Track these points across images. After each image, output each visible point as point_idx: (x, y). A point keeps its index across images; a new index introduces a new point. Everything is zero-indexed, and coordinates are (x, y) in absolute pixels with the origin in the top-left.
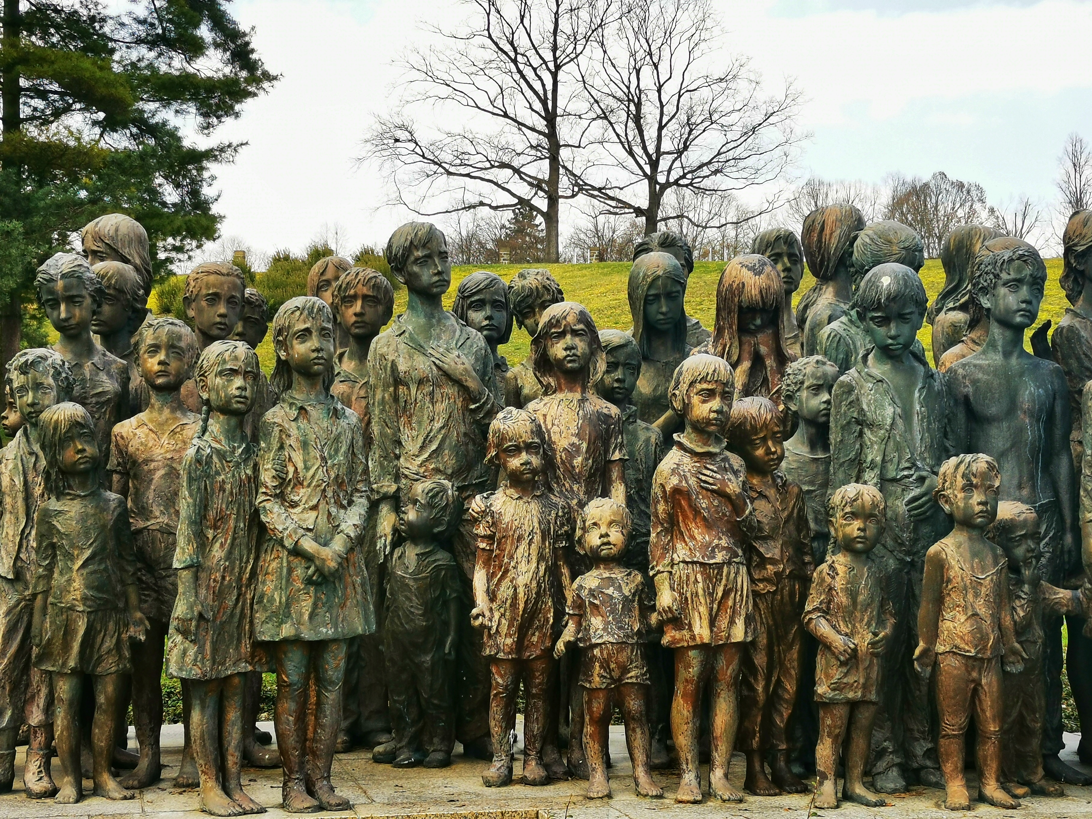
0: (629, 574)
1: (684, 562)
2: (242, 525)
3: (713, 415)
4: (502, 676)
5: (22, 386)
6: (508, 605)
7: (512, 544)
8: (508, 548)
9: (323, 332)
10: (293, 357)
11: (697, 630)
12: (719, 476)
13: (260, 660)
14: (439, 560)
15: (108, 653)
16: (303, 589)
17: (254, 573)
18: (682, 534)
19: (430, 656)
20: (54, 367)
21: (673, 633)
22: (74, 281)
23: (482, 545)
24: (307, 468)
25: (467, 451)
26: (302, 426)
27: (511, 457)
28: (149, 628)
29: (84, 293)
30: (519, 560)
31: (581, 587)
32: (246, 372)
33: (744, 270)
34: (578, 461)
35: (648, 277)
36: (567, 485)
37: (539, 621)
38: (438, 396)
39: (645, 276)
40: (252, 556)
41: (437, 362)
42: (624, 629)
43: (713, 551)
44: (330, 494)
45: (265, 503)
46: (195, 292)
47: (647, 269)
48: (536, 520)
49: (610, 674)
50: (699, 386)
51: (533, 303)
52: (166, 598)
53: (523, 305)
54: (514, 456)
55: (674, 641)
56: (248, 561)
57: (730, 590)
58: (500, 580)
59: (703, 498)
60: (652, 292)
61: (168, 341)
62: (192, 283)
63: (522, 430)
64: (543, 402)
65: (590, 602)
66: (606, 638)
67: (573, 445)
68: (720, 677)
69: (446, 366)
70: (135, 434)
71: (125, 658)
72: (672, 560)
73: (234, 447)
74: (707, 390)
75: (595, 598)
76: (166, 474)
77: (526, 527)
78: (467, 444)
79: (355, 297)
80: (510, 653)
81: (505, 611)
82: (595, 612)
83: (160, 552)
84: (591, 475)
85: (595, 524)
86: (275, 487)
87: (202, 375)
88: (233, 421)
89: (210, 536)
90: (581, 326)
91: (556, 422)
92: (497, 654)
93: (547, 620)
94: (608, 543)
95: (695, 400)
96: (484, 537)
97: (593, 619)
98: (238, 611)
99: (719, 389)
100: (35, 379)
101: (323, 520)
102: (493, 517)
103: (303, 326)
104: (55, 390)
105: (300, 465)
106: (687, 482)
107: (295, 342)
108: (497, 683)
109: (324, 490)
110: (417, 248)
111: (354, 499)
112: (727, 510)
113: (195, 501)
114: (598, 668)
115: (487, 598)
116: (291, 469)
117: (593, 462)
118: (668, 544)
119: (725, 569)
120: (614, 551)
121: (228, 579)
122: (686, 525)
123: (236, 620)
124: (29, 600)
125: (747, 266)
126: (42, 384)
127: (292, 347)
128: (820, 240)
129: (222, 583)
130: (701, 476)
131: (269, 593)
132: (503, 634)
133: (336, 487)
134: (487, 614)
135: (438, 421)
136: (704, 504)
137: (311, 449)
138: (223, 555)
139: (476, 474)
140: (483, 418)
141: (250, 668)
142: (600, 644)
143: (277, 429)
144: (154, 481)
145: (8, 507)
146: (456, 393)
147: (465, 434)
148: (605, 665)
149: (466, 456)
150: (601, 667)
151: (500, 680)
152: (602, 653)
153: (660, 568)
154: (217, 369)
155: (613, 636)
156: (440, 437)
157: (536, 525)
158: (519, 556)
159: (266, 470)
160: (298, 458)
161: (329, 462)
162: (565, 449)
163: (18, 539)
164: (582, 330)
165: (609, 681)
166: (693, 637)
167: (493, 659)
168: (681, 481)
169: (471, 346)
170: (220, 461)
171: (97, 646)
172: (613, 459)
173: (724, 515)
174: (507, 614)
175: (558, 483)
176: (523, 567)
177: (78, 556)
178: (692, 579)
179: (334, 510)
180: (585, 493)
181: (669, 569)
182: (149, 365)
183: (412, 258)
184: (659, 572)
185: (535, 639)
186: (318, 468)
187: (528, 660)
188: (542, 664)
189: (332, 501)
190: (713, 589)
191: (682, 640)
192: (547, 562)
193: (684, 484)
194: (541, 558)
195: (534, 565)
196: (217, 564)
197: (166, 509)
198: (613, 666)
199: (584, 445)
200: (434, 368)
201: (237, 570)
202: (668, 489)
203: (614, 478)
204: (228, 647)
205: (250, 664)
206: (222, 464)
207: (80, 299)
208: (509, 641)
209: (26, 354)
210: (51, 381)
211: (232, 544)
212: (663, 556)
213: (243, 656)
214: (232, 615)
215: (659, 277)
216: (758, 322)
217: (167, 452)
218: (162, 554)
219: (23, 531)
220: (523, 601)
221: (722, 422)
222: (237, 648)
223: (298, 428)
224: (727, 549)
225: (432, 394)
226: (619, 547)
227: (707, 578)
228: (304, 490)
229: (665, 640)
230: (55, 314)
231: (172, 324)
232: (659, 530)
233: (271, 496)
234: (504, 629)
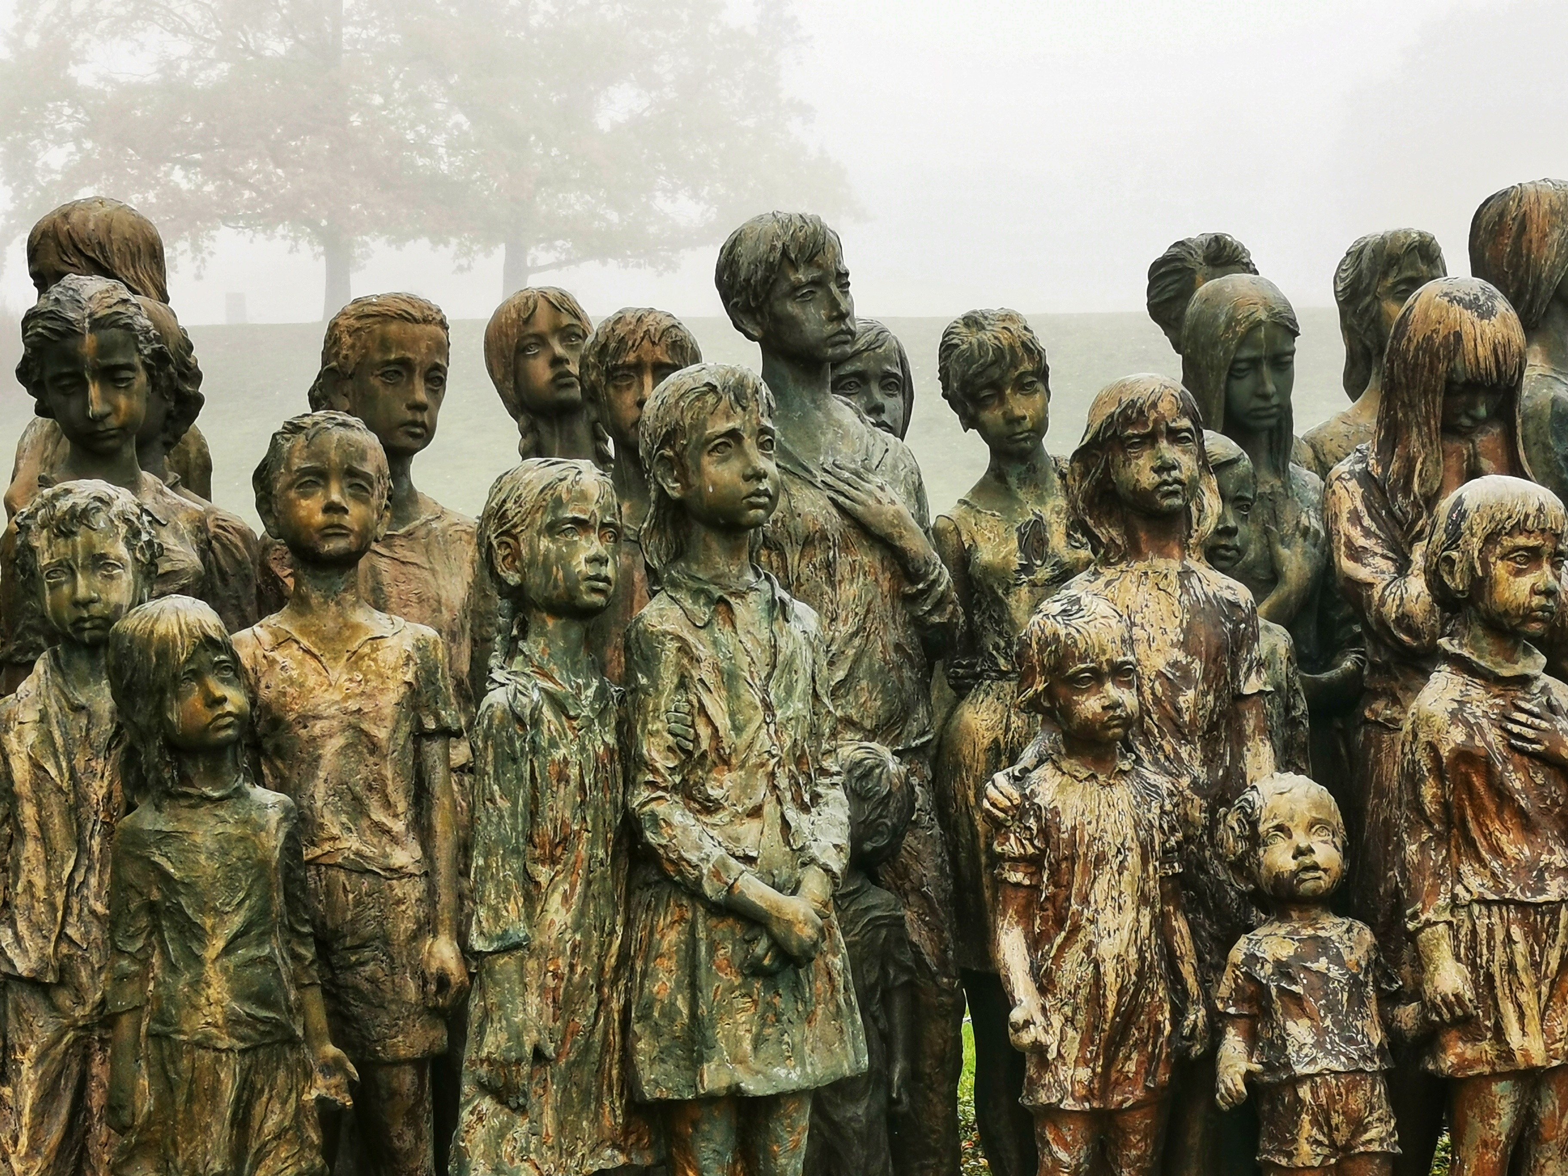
0: (1349, 930)
1: (1483, 901)
2: (601, 853)
3: (1536, 600)
4: (1066, 1147)
5: (60, 563)
6: (1080, 999)
7: (1085, 871)
8: (1078, 880)
9: (761, 439)
10: (700, 492)
11: (1514, 1038)
12: (1544, 725)
13: (639, 1139)
14: (874, 907)
15: (277, 1137)
16: (740, 986)
17: (624, 958)
18: (1471, 843)
19: (864, 1104)
20: (127, 521)
21: (1460, 1047)
22: (117, 334)
23: (1017, 877)
24: (738, 729)
25: (900, 678)
26: (722, 639)
27: (1082, 692)
28: (356, 1076)
29: (136, 360)
30: (1101, 905)
31: (1252, 959)
32: (603, 525)
33: (1457, 308)
34: (1187, 698)
35: (1238, 322)
36: (1167, 748)
37: (1140, 1029)
38: (843, 569)
39: (1232, 321)
40: (619, 919)
41: (841, 499)
42: (1356, 1043)
43: (1541, 878)
44: (783, 782)
45: (653, 806)
46: (354, 357)
47: (1235, 308)
48: (1128, 822)
49: (1329, 1136)
50: (1507, 542)
51: (1001, 377)
52: (357, 1011)
53: (982, 381)
54: (1087, 690)
55: (1464, 1064)
56: (613, 932)
58: (1061, 948)
59: (1516, 770)
60: (1246, 353)
61: (342, 463)
62: (347, 339)
63: (1105, 638)
64: (1102, 581)
65: (1280, 989)
66: (1324, 1063)
67: (1175, 665)
68: (1545, 1132)
69: (859, 508)
70: (272, 662)
71: (312, 1146)
72: (1454, 897)
73: (578, 686)
74: (1526, 548)
75: (1293, 981)
76: (348, 746)
77: (1108, 838)
78: (900, 667)
79: (637, 368)
80: (1085, 1098)
81: (1074, 1012)
82: (1294, 1009)
83: (344, 912)
84: (1213, 726)
85: (1280, 828)
86: (672, 770)
87: (506, 533)
88: (575, 632)
89: (543, 880)
90: (1185, 423)
91: (1138, 619)
92: (1061, 1101)
93: (1157, 1028)
94: (1315, 867)
95: (1500, 569)
96: (1024, 859)
97: (1290, 1025)
98: (597, 1037)
99: (1549, 547)
100: (90, 546)
101: (773, 836)
102: (1038, 819)
103: (724, 426)
104: (130, 568)
105: (723, 722)
106: (1483, 737)
107: (706, 460)
108: (1057, 1162)
109: (772, 775)
110: (794, 265)
111: (819, 789)
112: (1561, 792)
113: (515, 804)
114: (1307, 1126)
115: (1032, 987)
116: (704, 731)
117: (1216, 699)
118: (1442, 866)
119: (1564, 914)
120: (1325, 882)
121: (579, 969)
122: (1481, 825)
123: (594, 1057)
124: (84, 1027)
125: (1460, 301)
126: (104, 556)
127: (699, 469)
128: (1516, 251)
129: (569, 980)
130: (1510, 726)
131: (664, 996)
132: (1071, 1059)
133: (793, 767)
134: (1039, 1018)
135: (845, 622)
136: (1516, 781)
137: (743, 689)
138: (569, 919)
139: (915, 727)
140: (930, 613)
141: (621, 1159)
142: (1310, 1076)
143: (670, 647)
144: (324, 762)
145: (31, 827)
146: (878, 565)
147: (898, 647)
148: (1322, 1119)
149: (899, 691)
150: (1315, 1122)
151: (1063, 1156)
152: (1314, 1092)
153: (1430, 915)
154: (542, 519)
155: (1337, 1059)
156: (851, 652)
157: (1130, 833)
158: (1100, 898)
159: (651, 734)
160: (717, 707)
161: (778, 713)
162: (1160, 674)
163: (59, 897)
164: (1188, 430)
165: (1326, 1151)
166: (1507, 1055)
167: (1053, 1113)
168: (1471, 737)
169: (895, 467)
170: (557, 717)
171: (256, 1125)
172: (1247, 690)
173: (1555, 803)
174: (1080, 1017)
175: (1147, 744)
176: (1108, 919)
177: (213, 928)
178: (1500, 936)
179: (792, 816)
180: (1204, 763)
181: (1447, 916)
182: (303, 513)
183: (785, 287)
184: (1429, 924)
185: (1131, 1067)
186: (760, 727)
187: (1120, 1111)
188: (1145, 1117)
189: (788, 795)
190: (1541, 956)
191: (1478, 1061)
192: (1153, 907)
193: (1478, 742)
194: (1144, 899)
195: (1129, 915)
196: (558, 940)
197: (354, 820)
198: (1336, 1119)
199: (1197, 667)
200: (834, 511)
201: (594, 950)
202: (1445, 752)
203: (1249, 730)
204: (578, 1115)
205: (622, 1150)
206: (562, 725)
207: (130, 374)
208: (1084, 1074)
209: (68, 492)
210: (121, 550)
211: (585, 896)
212: (1435, 892)
213: (607, 1132)
214: (588, 1047)
215: (1260, 323)
216: (1482, 411)
217: (347, 697)
218: (349, 916)
219: (71, 878)
220: (1115, 988)
221: (1552, 613)
222: (596, 1119)
223: (715, 643)
224: (1565, 872)
225: (829, 566)
226: (1333, 874)
227: (1533, 933)
228: (734, 775)
229: (1449, 1061)
230: (74, 406)
231: (344, 424)
232: (1424, 837)
233: (665, 789)
234: (1072, 1051)
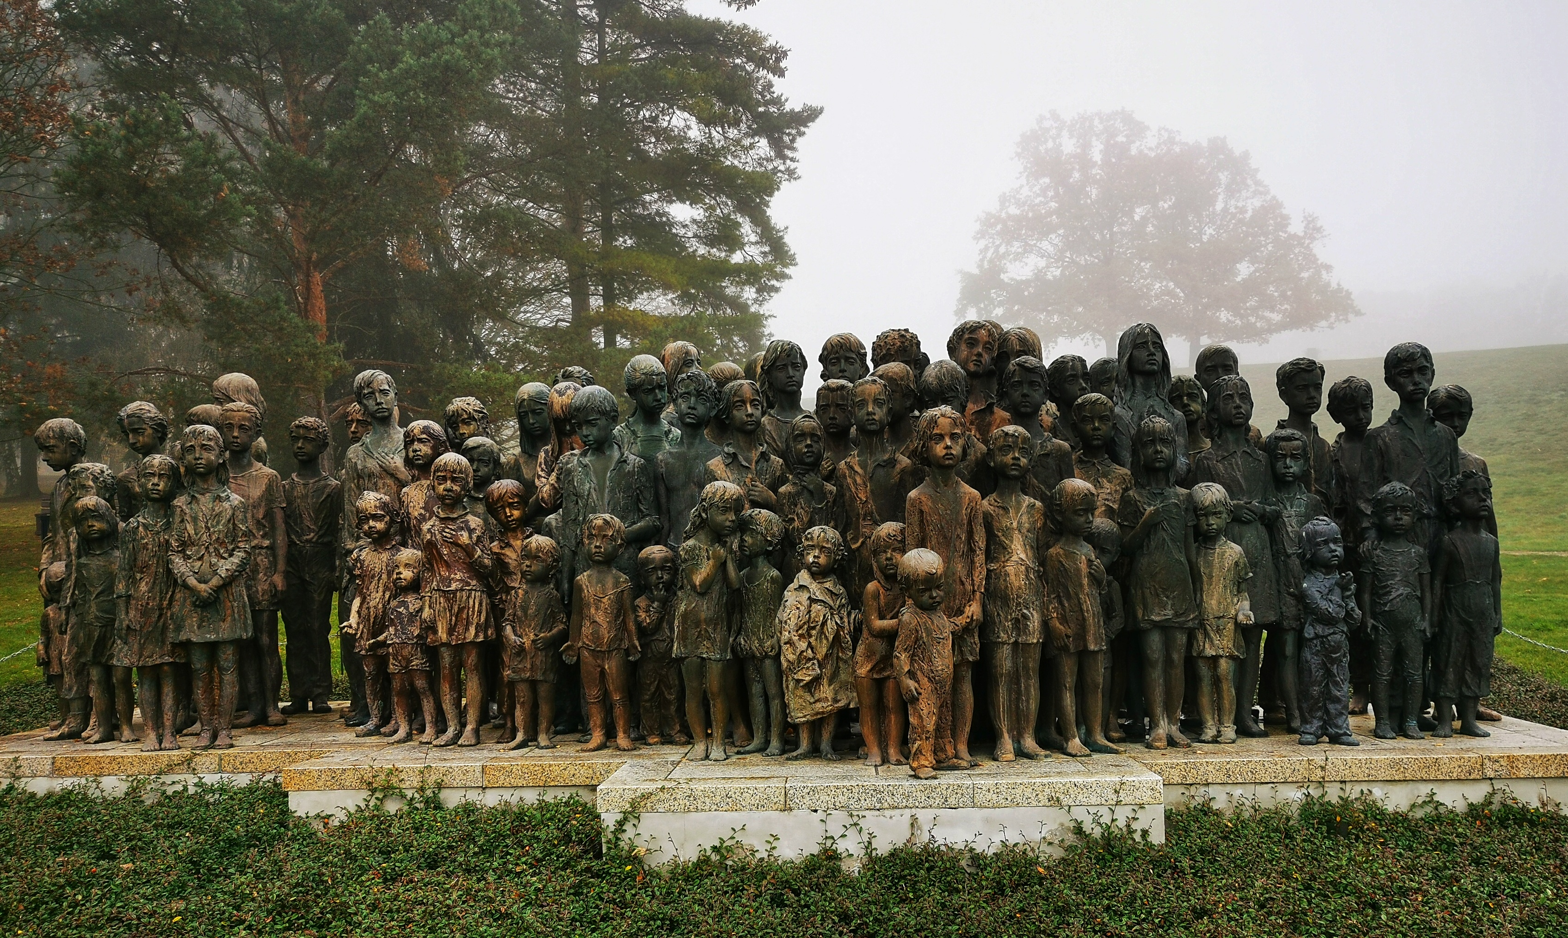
2: (161, 571)
3: (445, 493)
6: (366, 620)
7: (368, 580)
8: (366, 583)
11: (440, 634)
12: (454, 533)
17: (172, 601)
18: (435, 571)
21: (432, 636)
23: (358, 581)
24: (196, 534)
30: (372, 591)
38: (380, 484)
40: (171, 590)
41: (380, 462)
42: (406, 634)
43: (450, 582)
44: (212, 550)
45: (171, 557)
48: (384, 564)
54: (365, 523)
56: (167, 593)
57: (464, 608)
59: (446, 547)
63: (368, 506)
67: (421, 514)
69: (384, 465)
72: (431, 588)
73: (157, 522)
77: (376, 569)
79: (352, 421)
86: (178, 546)
89: (139, 577)
90: (424, 436)
98: (161, 624)
100: (80, 482)
101: (206, 566)
102: (360, 563)
104: (95, 488)
105: (192, 532)
106: (435, 537)
109: (208, 548)
110: (364, 388)
111: (235, 553)
112: (461, 554)
115: (357, 616)
116: (187, 535)
118: (428, 578)
119: (458, 594)
120: (405, 583)
121: (150, 604)
122: (437, 565)
123: (159, 630)
129: (147, 607)
130: (443, 533)
132: (365, 638)
133: (216, 546)
136: (446, 551)
137: (199, 522)
138: (147, 589)
141: (172, 660)
143: (179, 510)
152: (393, 650)
157: (384, 568)
158: (372, 588)
160: (191, 528)
161: (212, 530)
164: (425, 438)
168: (431, 537)
170: (144, 530)
173: (460, 558)
174: (367, 625)
176: (374, 595)
178: (438, 601)
179: (214, 560)
181: (429, 594)
183: (362, 395)
184: (423, 596)
186: (204, 534)
189: (213, 554)
190: (452, 607)
193: (433, 538)
195: (380, 593)
196: (143, 595)
198: (400, 658)
200: (378, 466)
201: (158, 600)
204: (155, 647)
206: (146, 533)
211: (153, 582)
212: (425, 586)
213: (166, 652)
214: (156, 627)
222: (162, 647)
223: (192, 509)
224: (461, 580)
227: (448, 600)
228: (195, 548)
229: (430, 640)
233: (175, 552)
234: (365, 635)
